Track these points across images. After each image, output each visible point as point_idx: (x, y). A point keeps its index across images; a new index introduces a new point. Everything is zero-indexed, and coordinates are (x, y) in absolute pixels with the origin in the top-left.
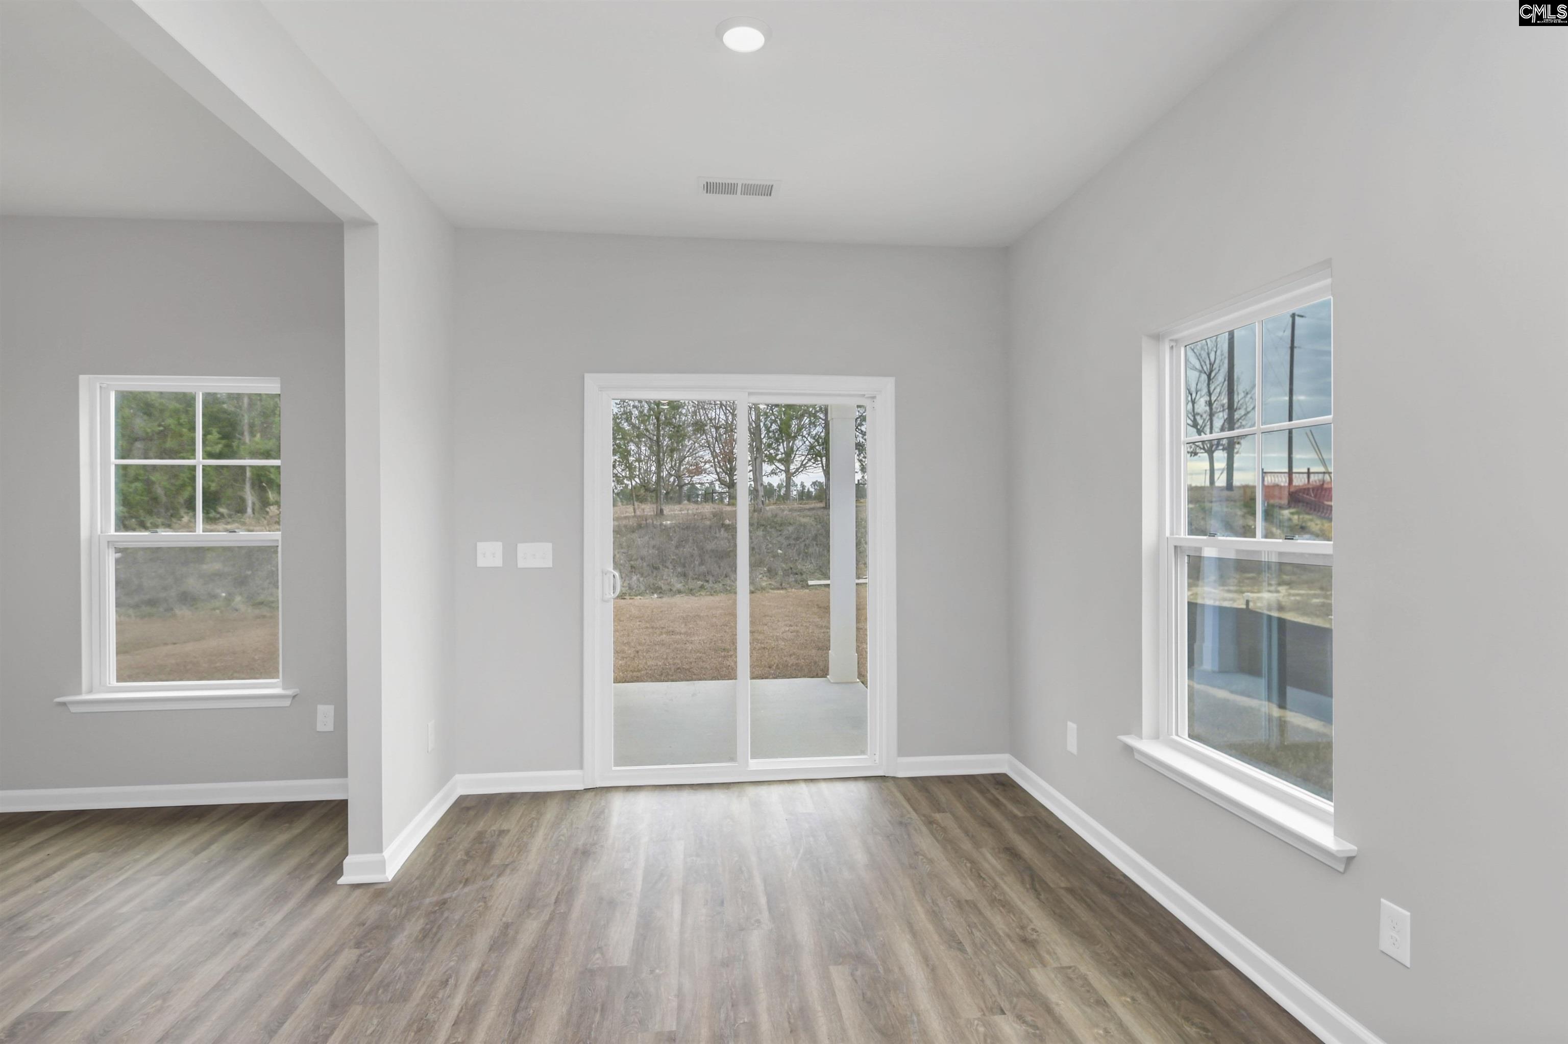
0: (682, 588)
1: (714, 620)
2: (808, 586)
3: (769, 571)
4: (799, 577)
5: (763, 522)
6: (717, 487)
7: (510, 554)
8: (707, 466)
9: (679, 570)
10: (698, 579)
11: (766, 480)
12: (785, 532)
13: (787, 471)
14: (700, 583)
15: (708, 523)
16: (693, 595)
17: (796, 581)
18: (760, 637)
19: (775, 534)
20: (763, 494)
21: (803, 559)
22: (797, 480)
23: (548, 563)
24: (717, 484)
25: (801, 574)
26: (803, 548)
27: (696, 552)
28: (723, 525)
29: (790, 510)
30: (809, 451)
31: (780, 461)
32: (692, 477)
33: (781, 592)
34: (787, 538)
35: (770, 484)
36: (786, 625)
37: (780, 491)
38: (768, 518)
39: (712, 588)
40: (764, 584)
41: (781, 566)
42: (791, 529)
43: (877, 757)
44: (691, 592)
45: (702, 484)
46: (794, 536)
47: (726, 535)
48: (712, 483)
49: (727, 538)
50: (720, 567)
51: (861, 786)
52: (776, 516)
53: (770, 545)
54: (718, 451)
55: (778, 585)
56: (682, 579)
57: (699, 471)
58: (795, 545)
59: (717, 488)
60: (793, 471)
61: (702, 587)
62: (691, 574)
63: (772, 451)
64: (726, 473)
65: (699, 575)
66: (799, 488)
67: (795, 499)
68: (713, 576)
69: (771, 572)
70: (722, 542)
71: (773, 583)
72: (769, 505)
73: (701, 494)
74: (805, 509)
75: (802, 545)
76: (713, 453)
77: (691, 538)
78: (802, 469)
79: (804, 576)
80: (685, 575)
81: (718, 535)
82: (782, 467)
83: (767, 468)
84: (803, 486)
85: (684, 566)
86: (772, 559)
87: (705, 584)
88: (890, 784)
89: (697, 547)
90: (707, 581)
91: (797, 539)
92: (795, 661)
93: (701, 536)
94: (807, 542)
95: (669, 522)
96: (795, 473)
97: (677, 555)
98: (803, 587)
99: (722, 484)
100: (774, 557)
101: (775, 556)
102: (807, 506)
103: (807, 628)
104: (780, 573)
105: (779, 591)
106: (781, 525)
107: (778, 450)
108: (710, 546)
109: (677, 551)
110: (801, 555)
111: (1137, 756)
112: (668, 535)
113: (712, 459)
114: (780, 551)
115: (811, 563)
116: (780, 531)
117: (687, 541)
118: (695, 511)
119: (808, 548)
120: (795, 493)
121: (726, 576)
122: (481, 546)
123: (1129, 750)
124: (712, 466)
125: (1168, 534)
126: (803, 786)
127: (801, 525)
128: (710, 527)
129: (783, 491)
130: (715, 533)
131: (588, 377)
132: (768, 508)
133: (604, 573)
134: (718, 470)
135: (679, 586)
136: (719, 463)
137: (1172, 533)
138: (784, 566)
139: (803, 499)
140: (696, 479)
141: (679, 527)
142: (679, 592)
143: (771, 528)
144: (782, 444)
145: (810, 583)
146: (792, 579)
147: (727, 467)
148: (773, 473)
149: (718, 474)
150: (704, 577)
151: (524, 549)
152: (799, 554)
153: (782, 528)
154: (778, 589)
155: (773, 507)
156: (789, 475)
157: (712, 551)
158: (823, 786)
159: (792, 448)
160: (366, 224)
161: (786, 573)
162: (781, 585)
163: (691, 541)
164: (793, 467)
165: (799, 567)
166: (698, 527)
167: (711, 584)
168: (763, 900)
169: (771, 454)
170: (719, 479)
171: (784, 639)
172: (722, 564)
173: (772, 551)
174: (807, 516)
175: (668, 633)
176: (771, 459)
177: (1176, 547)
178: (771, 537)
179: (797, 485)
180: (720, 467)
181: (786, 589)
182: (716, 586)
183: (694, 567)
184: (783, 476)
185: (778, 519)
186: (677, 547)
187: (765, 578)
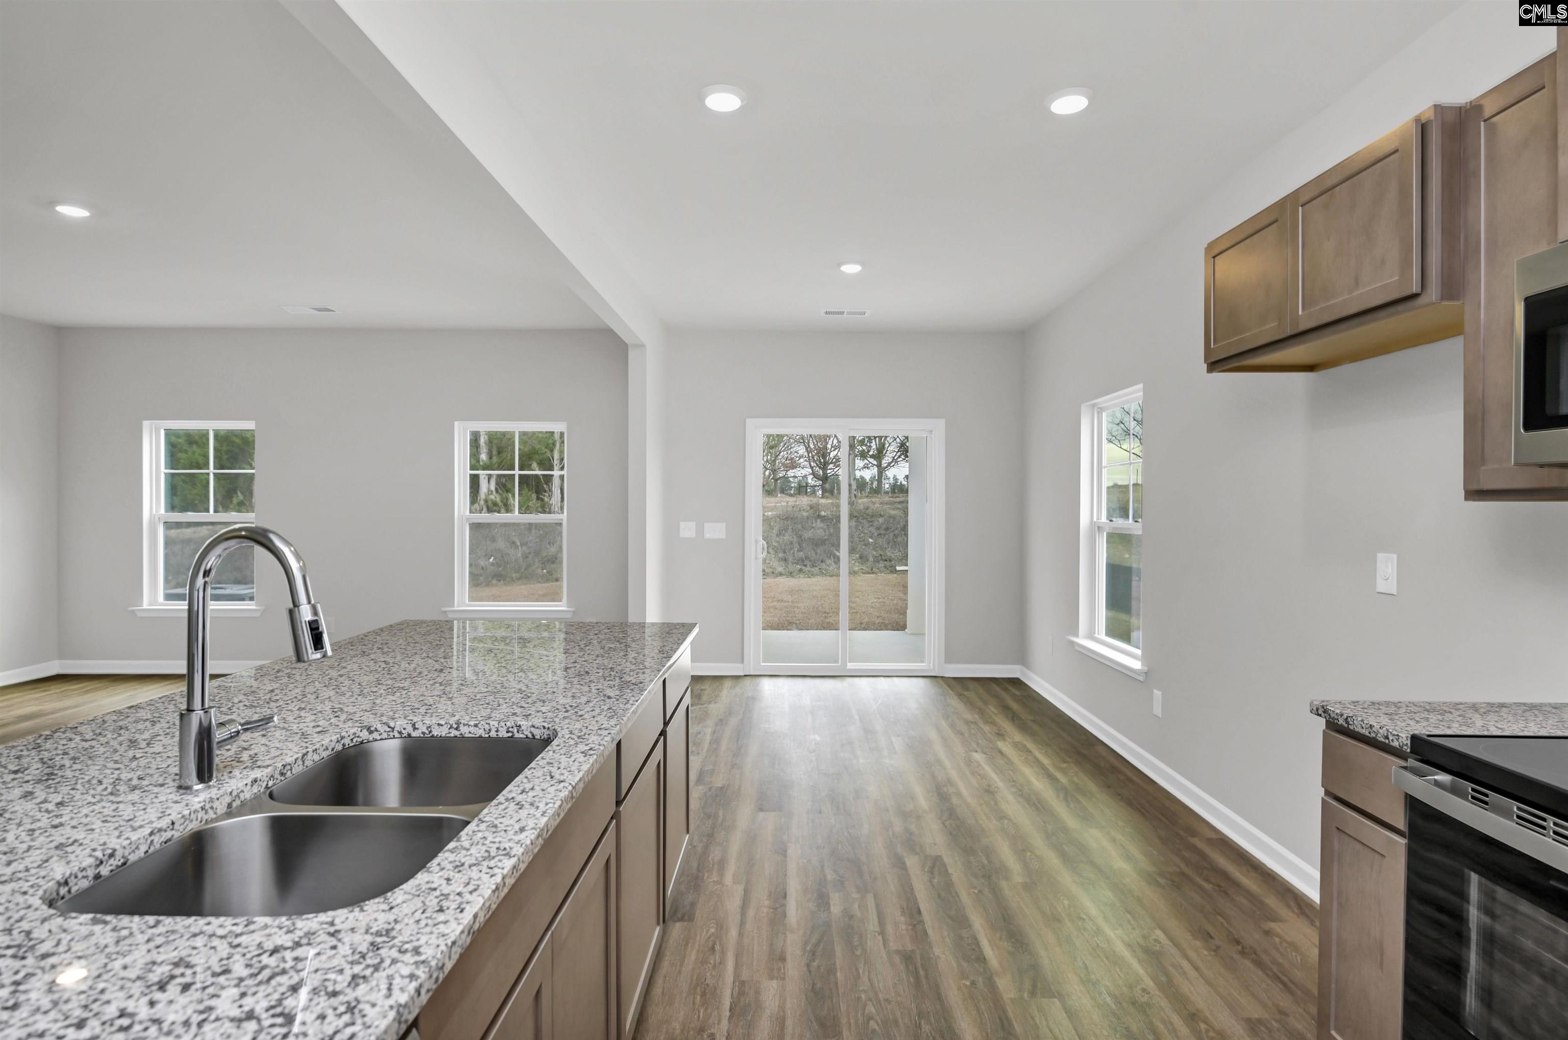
0: (783, 571)
1: (815, 593)
2: (896, 571)
3: (861, 557)
4: (888, 563)
5: (856, 514)
6: (811, 480)
7: (700, 530)
8: (802, 460)
9: (781, 555)
10: (797, 564)
11: (858, 474)
12: (875, 524)
13: (879, 466)
14: (799, 567)
15: (805, 514)
16: (793, 577)
17: (885, 567)
18: (853, 605)
19: (867, 525)
20: (855, 487)
21: (892, 547)
22: (890, 473)
23: (723, 536)
24: (810, 478)
25: (890, 561)
26: (891, 538)
27: (795, 539)
28: (819, 516)
29: (881, 503)
30: (900, 448)
31: (872, 456)
32: (787, 471)
33: (872, 575)
34: (878, 529)
35: (862, 478)
36: (875, 598)
37: (872, 484)
38: (860, 510)
39: (809, 571)
40: (856, 569)
41: (872, 554)
42: (881, 520)
43: (931, 665)
44: (791, 574)
45: (795, 477)
46: (884, 527)
47: (822, 525)
48: (805, 476)
49: (822, 528)
50: (816, 553)
51: (921, 681)
52: (867, 508)
53: (862, 535)
54: (812, 446)
55: (869, 570)
56: (782, 563)
57: (793, 465)
58: (885, 535)
59: (809, 481)
60: (885, 465)
61: (801, 570)
62: (791, 559)
63: (864, 448)
64: (820, 468)
65: (799, 560)
66: (892, 481)
67: (887, 493)
68: (810, 561)
69: (863, 558)
70: (818, 531)
71: (864, 568)
72: (861, 498)
73: (795, 487)
74: (896, 502)
75: (891, 535)
76: (808, 449)
77: (790, 527)
78: (893, 464)
79: (893, 562)
80: (785, 560)
81: (814, 525)
82: (875, 463)
83: (859, 463)
84: (895, 479)
85: (784, 552)
86: (864, 547)
87: (804, 568)
88: (939, 680)
89: (796, 534)
90: (806, 566)
91: (887, 529)
92: (881, 621)
93: (800, 526)
94: (896, 532)
95: (770, 513)
96: (886, 467)
97: (778, 542)
98: (891, 572)
99: (815, 477)
100: (865, 545)
101: (867, 544)
102: (898, 500)
103: (892, 600)
104: (871, 559)
105: (869, 575)
106: (872, 516)
107: (870, 447)
108: (808, 534)
109: (778, 539)
110: (890, 544)
111: (1077, 648)
112: (770, 525)
113: (806, 454)
114: (871, 540)
115: (900, 551)
116: (871, 522)
117: (786, 530)
118: (794, 503)
119: (896, 538)
120: (887, 486)
121: (822, 562)
122: (682, 524)
123: (1072, 642)
124: (806, 461)
125: (1095, 520)
126: (882, 679)
127: (890, 517)
128: (807, 518)
129: (875, 484)
130: (812, 523)
131: (748, 421)
132: (860, 501)
133: (757, 542)
134: (812, 464)
135: (780, 569)
136: (813, 458)
137: (1098, 519)
138: (875, 553)
139: (894, 493)
140: (791, 473)
141: (779, 518)
142: (781, 574)
143: (863, 519)
144: (874, 441)
145: (898, 568)
146: (881, 564)
147: (820, 462)
148: (866, 467)
149: (812, 468)
150: (801, 561)
151: (708, 526)
152: (889, 543)
153: (873, 519)
154: (869, 573)
155: (865, 500)
156: (881, 470)
157: (810, 539)
158: (896, 679)
159: (884, 444)
160: (641, 346)
161: (877, 560)
162: (872, 570)
163: (790, 530)
164: (884, 462)
165: (888, 554)
166: (797, 518)
167: (808, 568)
168: (856, 717)
169: (864, 450)
170: (813, 473)
171: (872, 607)
172: (818, 551)
173: (864, 540)
174: (897, 509)
175: (778, 601)
176: (863, 455)
177: (1098, 527)
178: (863, 527)
179: (889, 479)
180: (814, 461)
181: (876, 573)
182: (813, 569)
183: (793, 553)
184: (875, 470)
185: (870, 511)
186: (778, 535)
187: (857, 564)
